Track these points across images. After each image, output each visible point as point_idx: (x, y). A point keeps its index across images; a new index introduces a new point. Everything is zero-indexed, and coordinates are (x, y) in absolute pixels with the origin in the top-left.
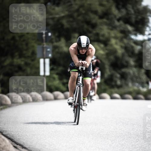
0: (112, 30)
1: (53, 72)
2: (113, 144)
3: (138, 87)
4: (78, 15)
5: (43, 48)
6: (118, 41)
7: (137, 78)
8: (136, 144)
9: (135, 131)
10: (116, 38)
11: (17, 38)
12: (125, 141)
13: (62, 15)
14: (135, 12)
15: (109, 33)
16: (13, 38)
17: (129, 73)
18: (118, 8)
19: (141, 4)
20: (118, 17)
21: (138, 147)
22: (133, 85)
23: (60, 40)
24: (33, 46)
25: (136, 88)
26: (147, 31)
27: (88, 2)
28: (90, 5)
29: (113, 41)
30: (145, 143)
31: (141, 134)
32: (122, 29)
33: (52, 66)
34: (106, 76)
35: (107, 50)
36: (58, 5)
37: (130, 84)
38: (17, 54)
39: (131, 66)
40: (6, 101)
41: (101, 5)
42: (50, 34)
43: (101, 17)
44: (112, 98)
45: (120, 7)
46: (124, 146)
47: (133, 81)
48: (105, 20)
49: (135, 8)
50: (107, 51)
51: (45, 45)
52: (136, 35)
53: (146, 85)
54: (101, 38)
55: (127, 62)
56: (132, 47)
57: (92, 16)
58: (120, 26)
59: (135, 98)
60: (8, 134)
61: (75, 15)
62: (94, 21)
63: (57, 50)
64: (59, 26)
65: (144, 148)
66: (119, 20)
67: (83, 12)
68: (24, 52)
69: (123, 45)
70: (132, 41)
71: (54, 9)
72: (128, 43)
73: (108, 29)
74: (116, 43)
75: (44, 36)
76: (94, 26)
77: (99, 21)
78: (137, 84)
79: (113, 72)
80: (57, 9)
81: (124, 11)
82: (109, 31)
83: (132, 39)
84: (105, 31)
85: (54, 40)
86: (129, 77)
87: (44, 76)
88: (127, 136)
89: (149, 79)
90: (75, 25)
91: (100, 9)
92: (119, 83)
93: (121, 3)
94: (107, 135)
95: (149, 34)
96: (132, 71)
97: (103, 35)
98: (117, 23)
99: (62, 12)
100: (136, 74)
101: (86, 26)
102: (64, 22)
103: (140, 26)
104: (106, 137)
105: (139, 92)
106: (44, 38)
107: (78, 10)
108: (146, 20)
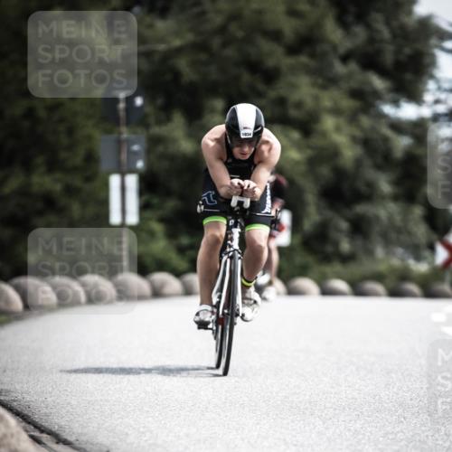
0: (324, 87)
1: (148, 214)
2: (327, 428)
3: (403, 260)
4: (225, 45)
5: (119, 142)
6: (342, 121)
7: (399, 231)
8: (397, 429)
9: (395, 390)
10: (336, 111)
11: (42, 113)
12: (362, 422)
13: (177, 43)
14: (395, 36)
15: (316, 98)
16: (30, 114)
17: (377, 218)
18: (342, 22)
19: (410, 12)
20: (342, 50)
21: (402, 440)
22: (389, 253)
23: (168, 119)
24: (89, 138)
25: (396, 262)
26: (428, 90)
27: (254, 6)
28: (260, 12)
29: (329, 123)
30: (423, 428)
31: (411, 400)
32: (354, 84)
33: (145, 197)
34: (308, 225)
35: (309, 147)
36: (163, 12)
37: (380, 252)
38: (40, 160)
39: (383, 197)
40: (8, 301)
41: (293, 13)
42: (139, 101)
43: (293, 50)
44: (326, 292)
45: (350, 18)
46: (361, 436)
47: (388, 242)
48: (304, 59)
49: (395, 23)
50: (309, 152)
51: (125, 133)
52: (396, 103)
53: (427, 253)
54: (293, 113)
55: (371, 186)
56: (386, 140)
57: (266, 46)
58: (350, 76)
59: (395, 293)
60: (14, 401)
61: (216, 42)
62: (270, 63)
63: (160, 149)
64: (168, 77)
65: (420, 441)
66: (345, 59)
67: (240, 34)
68: (63, 155)
69: (358, 133)
70: (384, 121)
71: (151, 26)
72: (373, 129)
73: (314, 85)
74: (338, 129)
75: (122, 106)
76: (271, 76)
77: (286, 62)
78: (400, 251)
79: (329, 214)
80: (162, 26)
81: (360, 33)
82: (315, 91)
83: (384, 116)
84: (303, 90)
85: (152, 120)
86: (377, 229)
87: (123, 225)
88: (370, 406)
89: (434, 237)
90: (213, 73)
91: (289, 27)
92: (345, 246)
93: (352, 9)
94: (310, 403)
95: (437, 102)
96: (386, 211)
97: (299, 105)
98: (339, 68)
99: (177, 34)
100: (398, 219)
101: (246, 77)
102: (183, 64)
103: (408, 76)
104: (307, 409)
105: (405, 276)
106: (122, 114)
107: (222, 30)
108: (427, 60)
